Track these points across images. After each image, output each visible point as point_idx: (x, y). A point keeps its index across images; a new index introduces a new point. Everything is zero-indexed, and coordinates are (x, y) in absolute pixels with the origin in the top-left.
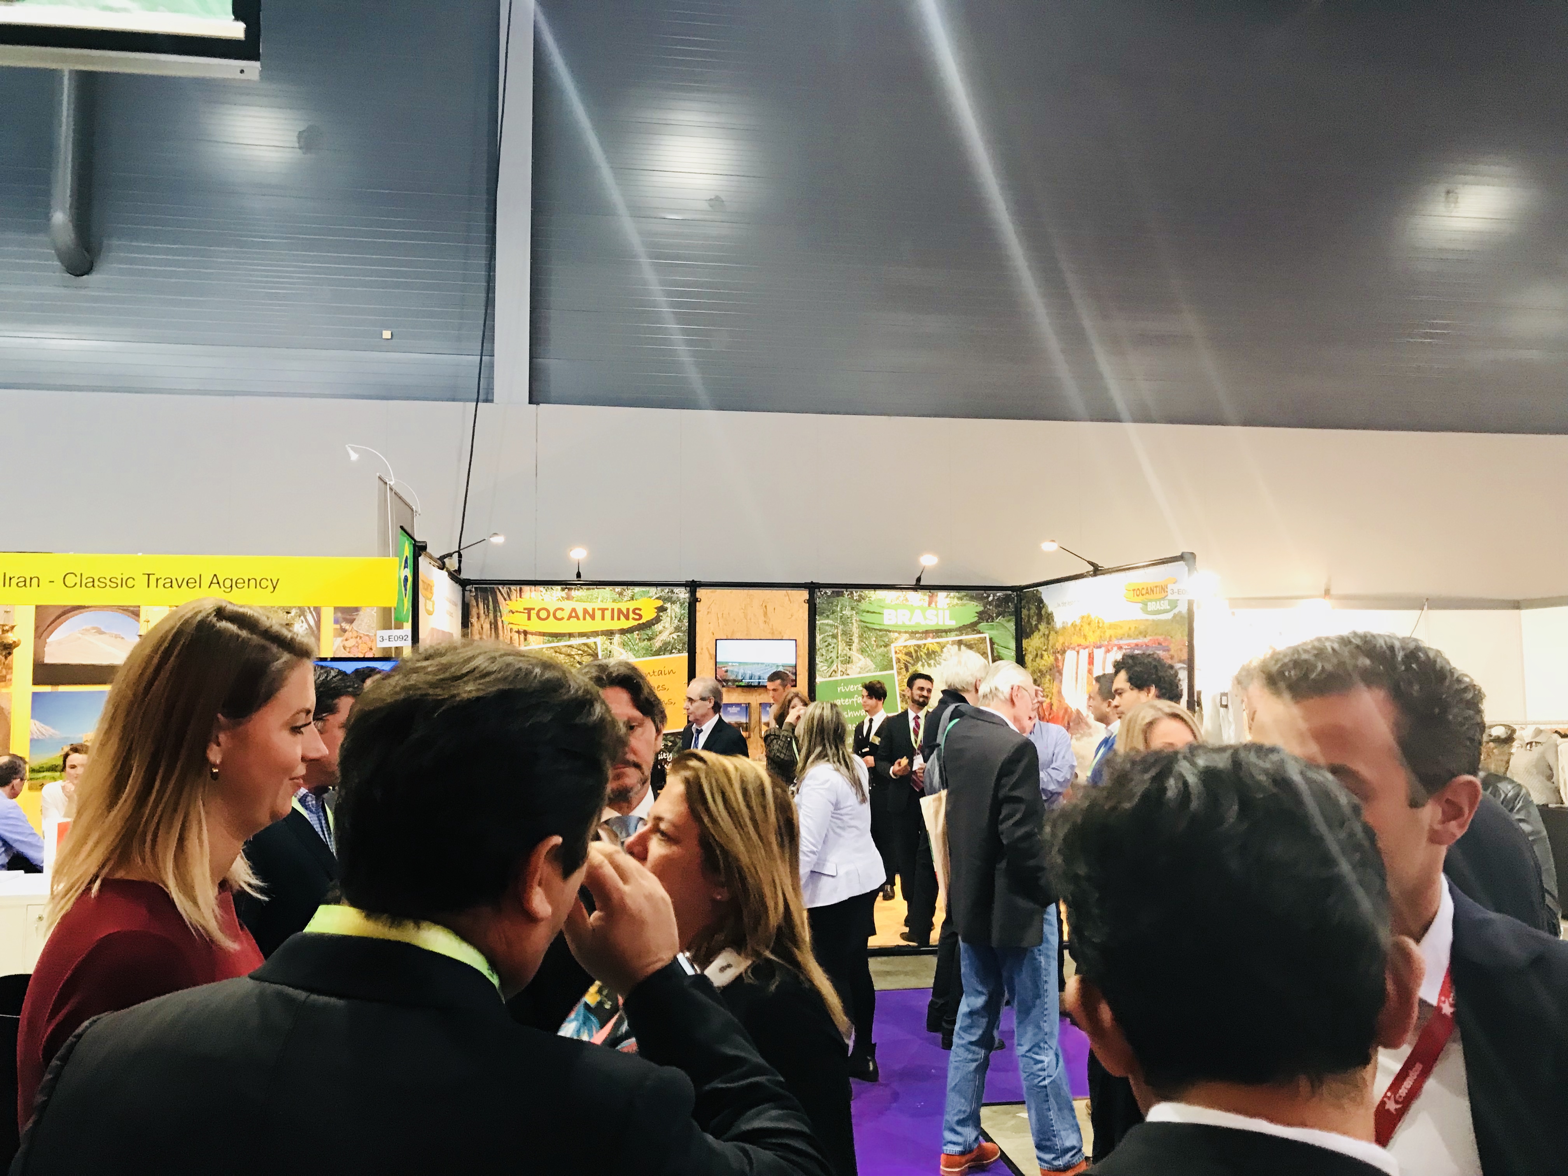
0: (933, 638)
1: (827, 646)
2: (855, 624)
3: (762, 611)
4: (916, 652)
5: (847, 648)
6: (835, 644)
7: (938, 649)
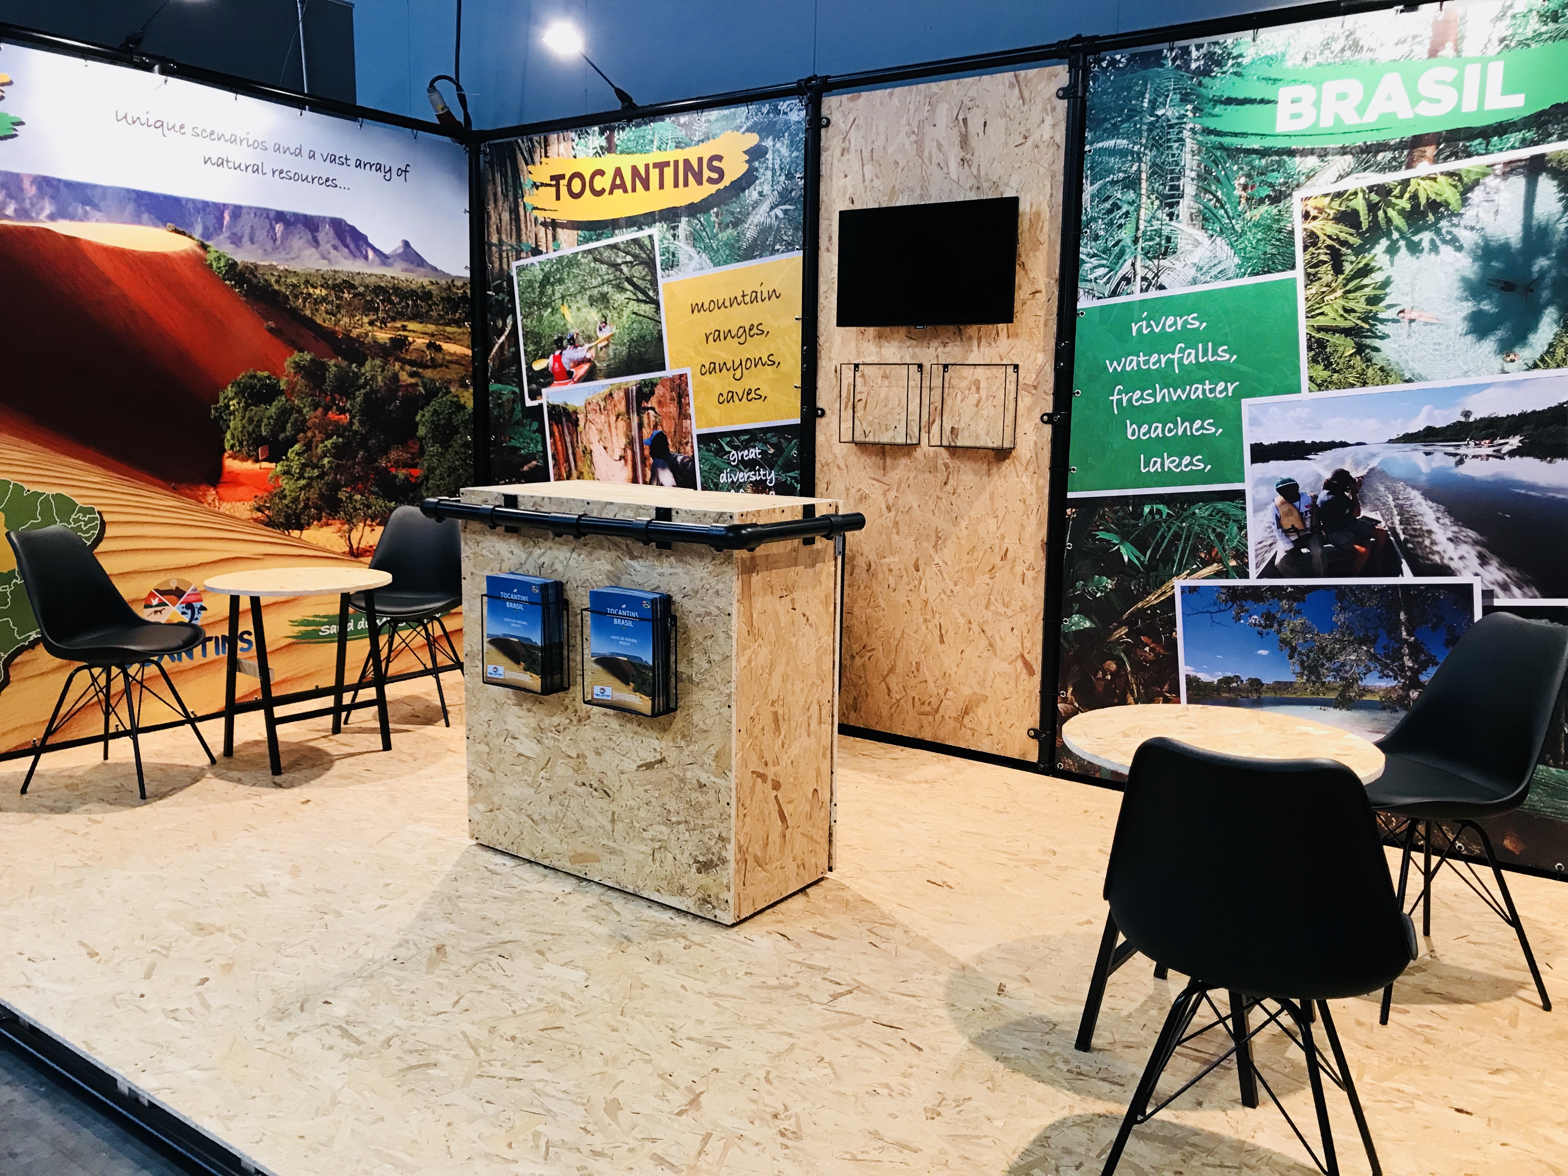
0: (1435, 160)
1: (1110, 211)
2: (1190, 144)
3: (955, 132)
4: (1372, 208)
5: (1162, 215)
6: (1131, 203)
7: (1451, 195)
